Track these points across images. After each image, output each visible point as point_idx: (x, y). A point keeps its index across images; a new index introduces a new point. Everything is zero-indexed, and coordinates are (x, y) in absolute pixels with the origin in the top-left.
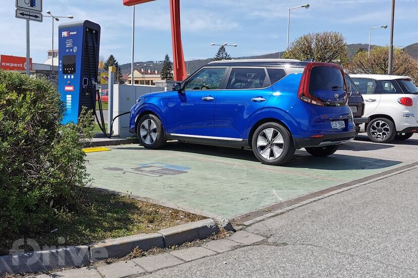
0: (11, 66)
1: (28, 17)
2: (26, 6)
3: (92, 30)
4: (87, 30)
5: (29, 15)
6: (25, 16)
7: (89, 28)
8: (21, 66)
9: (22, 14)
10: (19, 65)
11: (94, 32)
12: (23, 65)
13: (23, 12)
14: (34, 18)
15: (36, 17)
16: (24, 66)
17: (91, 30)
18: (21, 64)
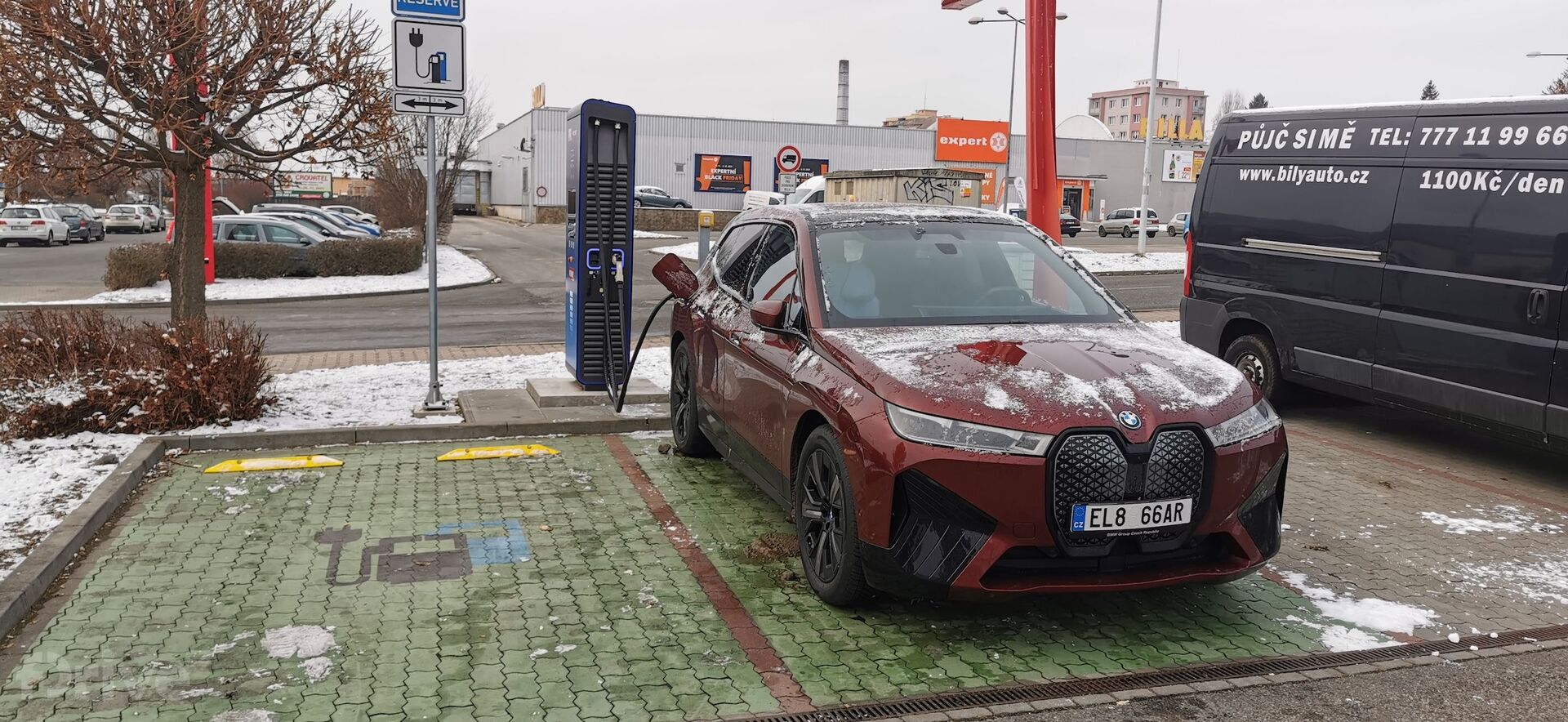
0: (961, 144)
1: (426, 109)
2: (420, 83)
3: (614, 123)
4: (597, 123)
5: (430, 104)
6: (418, 108)
7: (601, 120)
8: (984, 144)
9: (411, 103)
10: (979, 141)
11: (618, 126)
12: (988, 142)
13: (410, 98)
14: (442, 110)
15: (449, 105)
16: (992, 142)
17: (608, 124)
18: (984, 140)
